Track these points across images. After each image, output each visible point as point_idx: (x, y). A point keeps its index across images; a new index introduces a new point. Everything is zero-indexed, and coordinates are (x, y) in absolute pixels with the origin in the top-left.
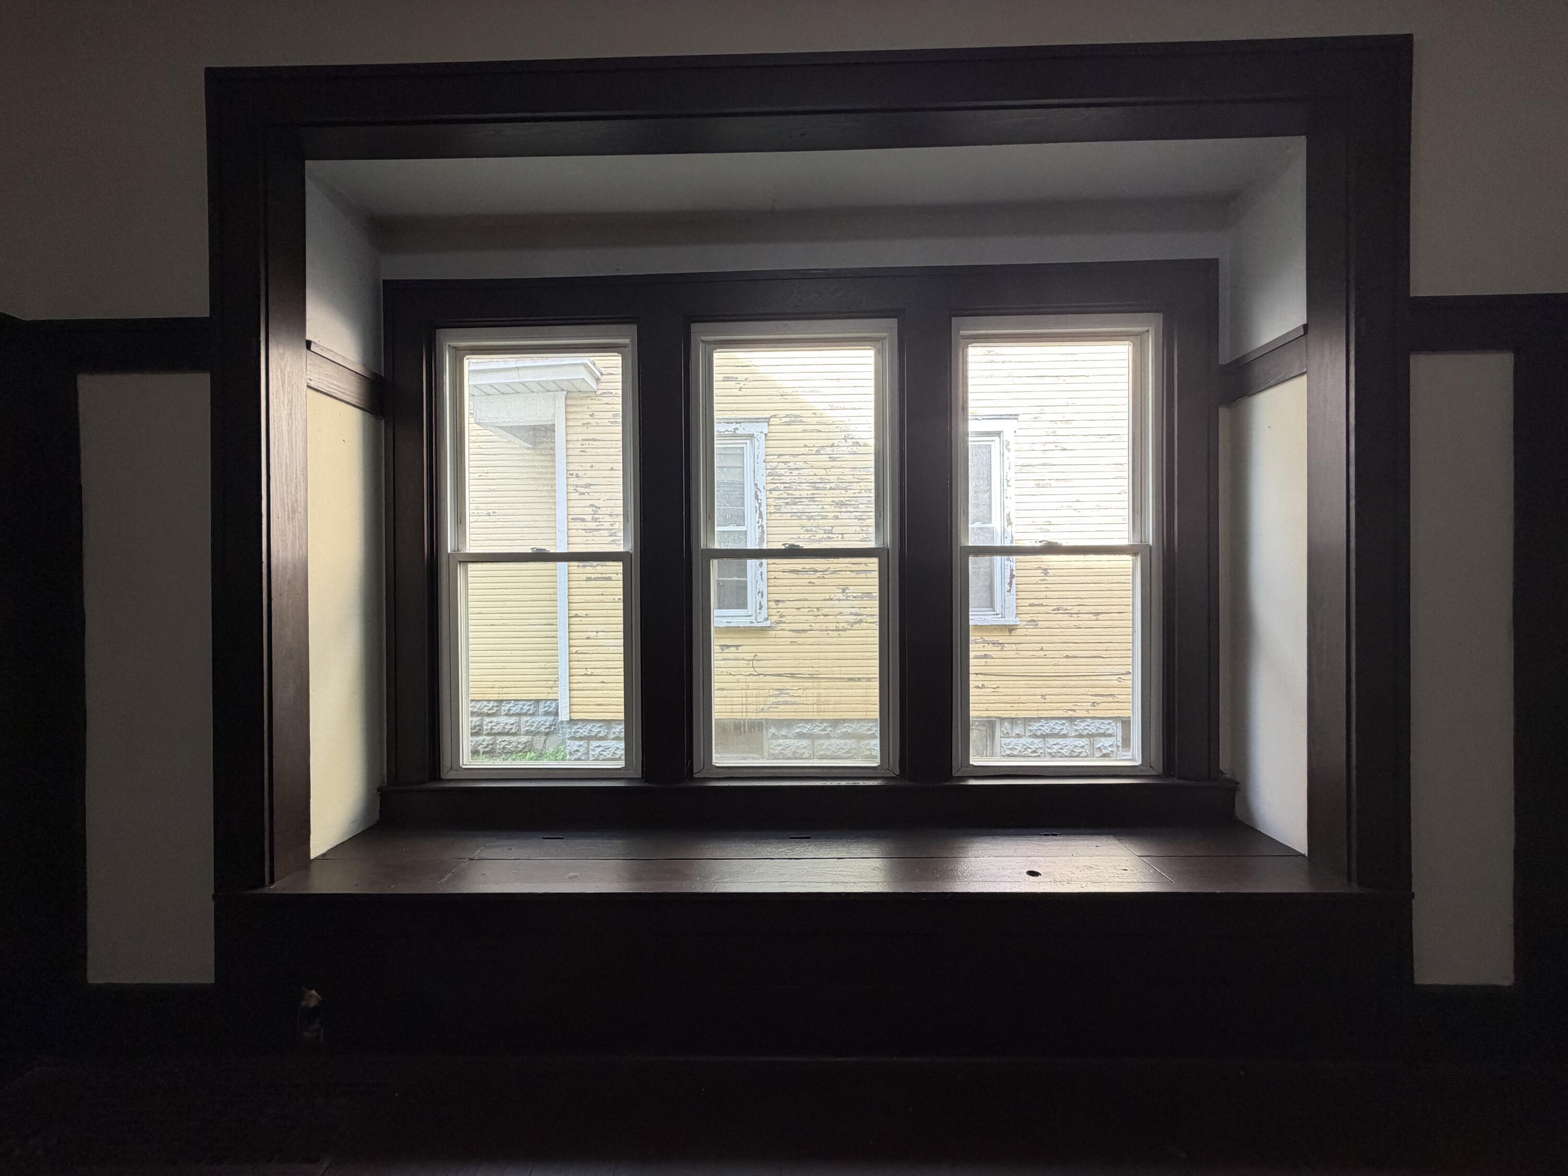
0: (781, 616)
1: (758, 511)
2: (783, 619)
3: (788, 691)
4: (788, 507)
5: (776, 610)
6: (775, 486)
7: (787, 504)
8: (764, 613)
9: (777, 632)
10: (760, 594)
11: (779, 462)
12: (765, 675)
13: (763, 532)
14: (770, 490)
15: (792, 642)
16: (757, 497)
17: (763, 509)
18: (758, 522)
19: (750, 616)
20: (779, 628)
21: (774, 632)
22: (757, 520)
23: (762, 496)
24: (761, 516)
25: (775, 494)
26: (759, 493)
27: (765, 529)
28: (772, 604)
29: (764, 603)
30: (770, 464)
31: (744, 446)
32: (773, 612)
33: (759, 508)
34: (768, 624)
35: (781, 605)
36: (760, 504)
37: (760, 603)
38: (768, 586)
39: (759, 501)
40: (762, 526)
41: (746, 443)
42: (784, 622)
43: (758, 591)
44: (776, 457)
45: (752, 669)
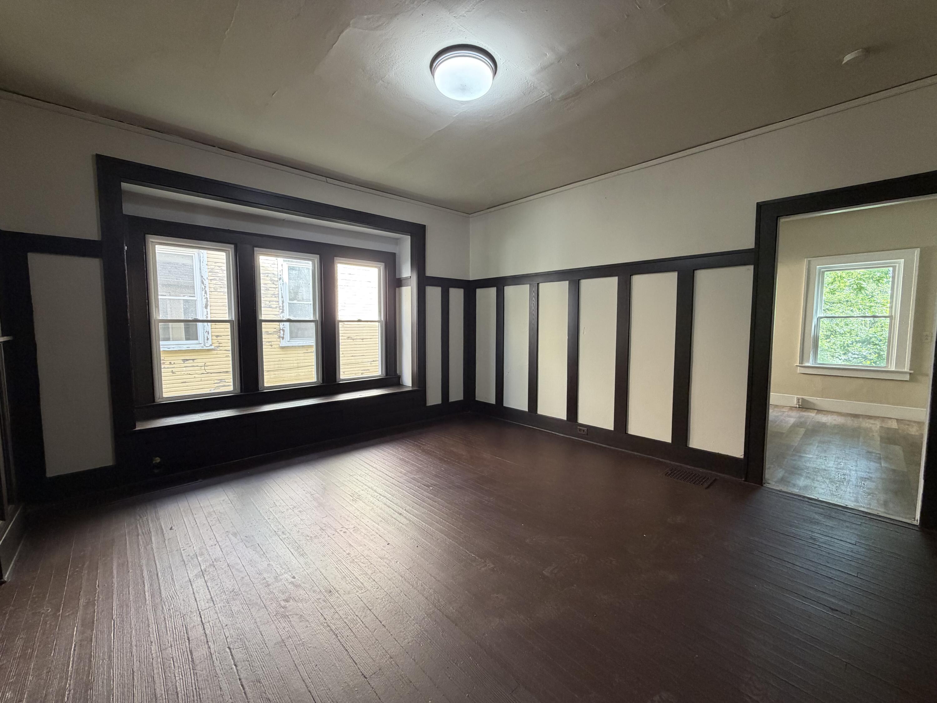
0: (219, 343)
1: (204, 290)
2: (221, 345)
3: (225, 380)
4: (221, 289)
5: (217, 340)
6: (214, 278)
7: (221, 287)
8: (210, 342)
9: (218, 351)
10: (207, 333)
11: (215, 266)
12: (211, 373)
13: (207, 301)
14: (211, 280)
15: (226, 356)
16: (203, 283)
17: (207, 289)
18: (204, 296)
19: (200, 344)
20: (219, 349)
21: (216, 352)
22: (204, 295)
23: (206, 282)
24: (206, 293)
25: (214, 282)
26: (204, 281)
27: (209, 299)
28: (215, 338)
29: (210, 337)
30: (210, 266)
31: (193, 255)
32: (214, 341)
33: (205, 288)
34: (212, 347)
35: (219, 338)
36: (205, 287)
37: (207, 337)
38: (211, 329)
39: (205, 285)
40: (207, 298)
41: (195, 254)
42: (222, 346)
43: (206, 331)
44: (214, 263)
45: (204, 371)
